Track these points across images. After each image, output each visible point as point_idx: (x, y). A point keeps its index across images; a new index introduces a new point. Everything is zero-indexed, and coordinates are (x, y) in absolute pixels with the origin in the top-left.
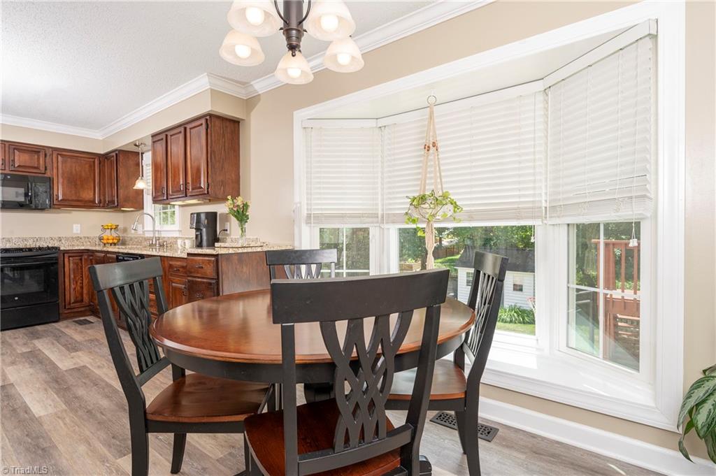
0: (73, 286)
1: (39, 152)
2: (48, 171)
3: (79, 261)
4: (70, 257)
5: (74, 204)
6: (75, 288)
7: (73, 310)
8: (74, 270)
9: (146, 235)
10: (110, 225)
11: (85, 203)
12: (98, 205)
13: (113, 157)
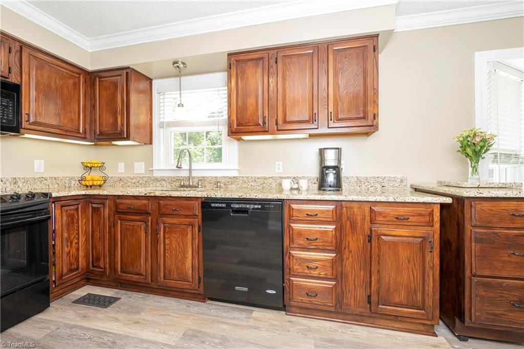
0: (66, 250)
2: (13, 75)
3: (75, 213)
4: (62, 206)
5: (52, 130)
6: (69, 252)
7: (64, 286)
8: (68, 225)
9: (156, 174)
10: (94, 162)
11: (66, 131)
12: (83, 136)
13: (120, 75)
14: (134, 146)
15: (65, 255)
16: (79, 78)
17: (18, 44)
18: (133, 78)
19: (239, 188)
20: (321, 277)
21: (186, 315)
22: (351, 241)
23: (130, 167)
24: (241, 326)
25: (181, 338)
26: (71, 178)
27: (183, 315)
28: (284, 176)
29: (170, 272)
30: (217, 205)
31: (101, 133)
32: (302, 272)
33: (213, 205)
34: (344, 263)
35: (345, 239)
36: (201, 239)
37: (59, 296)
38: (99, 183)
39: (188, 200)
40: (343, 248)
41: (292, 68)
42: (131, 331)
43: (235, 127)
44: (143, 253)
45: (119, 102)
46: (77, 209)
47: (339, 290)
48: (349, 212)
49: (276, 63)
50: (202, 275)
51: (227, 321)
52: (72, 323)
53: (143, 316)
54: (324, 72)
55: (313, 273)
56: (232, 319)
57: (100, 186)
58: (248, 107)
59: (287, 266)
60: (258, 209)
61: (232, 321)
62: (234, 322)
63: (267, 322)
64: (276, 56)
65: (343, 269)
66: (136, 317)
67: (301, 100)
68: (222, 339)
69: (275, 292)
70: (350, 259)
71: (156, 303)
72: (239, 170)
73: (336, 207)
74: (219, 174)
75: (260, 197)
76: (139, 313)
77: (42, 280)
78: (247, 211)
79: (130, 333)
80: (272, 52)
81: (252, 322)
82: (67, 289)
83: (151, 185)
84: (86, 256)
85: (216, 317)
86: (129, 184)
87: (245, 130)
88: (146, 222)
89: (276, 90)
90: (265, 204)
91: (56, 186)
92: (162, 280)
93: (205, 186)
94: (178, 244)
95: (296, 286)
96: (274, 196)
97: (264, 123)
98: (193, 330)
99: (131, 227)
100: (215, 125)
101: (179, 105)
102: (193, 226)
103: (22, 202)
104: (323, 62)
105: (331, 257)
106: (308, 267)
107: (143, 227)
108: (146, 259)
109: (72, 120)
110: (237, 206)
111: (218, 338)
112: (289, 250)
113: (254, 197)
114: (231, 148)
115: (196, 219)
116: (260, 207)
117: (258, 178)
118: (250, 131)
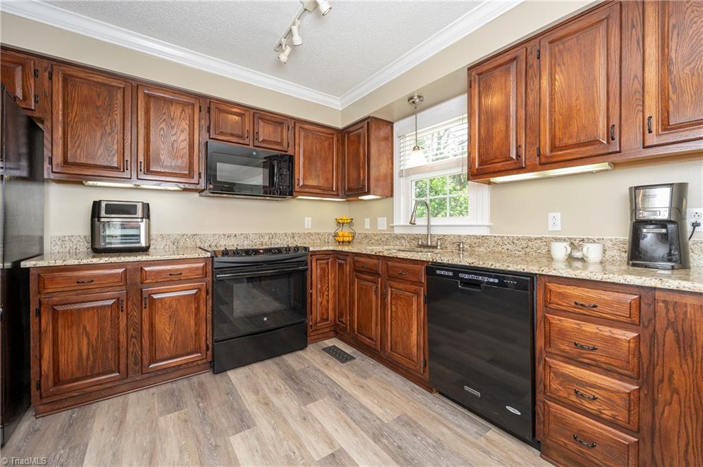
0: (319, 300)
1: (282, 123)
2: (290, 148)
3: (326, 267)
4: (317, 260)
5: (314, 191)
6: (322, 302)
7: (318, 332)
8: (321, 277)
9: (397, 231)
10: (345, 218)
11: (324, 190)
12: (336, 193)
13: (362, 127)
14: (377, 199)
15: (318, 305)
16: (333, 138)
17: (293, 121)
18: (373, 126)
19: (490, 252)
20: (603, 419)
21: (407, 399)
22: (677, 370)
23: (374, 223)
24: (466, 439)
25: (394, 419)
26: (329, 234)
27: (404, 397)
28: (563, 237)
29: (396, 344)
30: (442, 273)
31: (349, 189)
32: (565, 398)
33: (438, 272)
34: (659, 409)
35: (660, 362)
36: (426, 312)
37: (315, 341)
38: (347, 239)
39: (414, 264)
40: (657, 379)
41: (565, 59)
42: (354, 392)
43: (477, 167)
44: (374, 316)
45: (362, 155)
46: (328, 263)
47: (645, 456)
48: (671, 311)
49: (539, 58)
50: (427, 358)
51: (451, 426)
52: (318, 366)
53: (370, 383)
54: (634, 45)
55: (587, 405)
56: (457, 426)
57: (349, 242)
58: (494, 135)
59: (541, 380)
60: (493, 284)
61: (455, 428)
62: (459, 430)
63: (506, 453)
64: (538, 48)
65: (657, 421)
66: (363, 381)
67: (582, 108)
68: (437, 443)
69: (519, 414)
70: (675, 406)
71: (383, 375)
72: (490, 226)
73: (640, 298)
74: (463, 232)
75: (498, 268)
76: (365, 378)
77: (303, 322)
78: (479, 286)
79: (354, 394)
80: (532, 43)
81: (482, 442)
82: (321, 336)
83: (392, 243)
84: (334, 309)
85: (439, 415)
86: (373, 241)
87: (490, 170)
88: (376, 283)
89: (538, 102)
90: (504, 278)
91: (319, 241)
92: (389, 350)
93: (446, 247)
94: (404, 313)
95: (555, 416)
96: (519, 267)
97: (518, 156)
98: (410, 418)
99: (365, 287)
100: (458, 166)
101: (414, 149)
102: (419, 296)
103: (292, 254)
104: (633, 26)
105: (628, 389)
106: (576, 392)
107: (374, 287)
108: (377, 325)
109: (327, 180)
110: (466, 276)
111: (432, 439)
112: (544, 355)
113: (489, 267)
114: (478, 196)
115: (422, 286)
116: (496, 281)
117: (518, 239)
118: (496, 170)
